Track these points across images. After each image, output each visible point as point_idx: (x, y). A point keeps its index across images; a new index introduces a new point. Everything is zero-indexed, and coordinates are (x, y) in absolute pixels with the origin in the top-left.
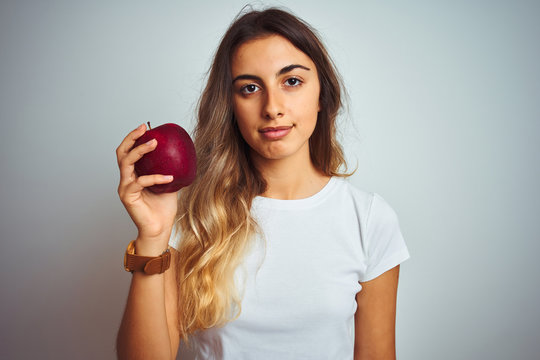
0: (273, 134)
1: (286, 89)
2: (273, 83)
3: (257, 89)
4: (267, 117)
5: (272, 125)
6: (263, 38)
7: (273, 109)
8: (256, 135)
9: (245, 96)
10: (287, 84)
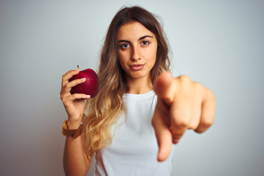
0: (136, 68)
1: (142, 46)
2: (136, 44)
3: (128, 46)
4: (133, 60)
5: (135, 63)
6: (131, 23)
7: (136, 57)
8: (128, 67)
9: (123, 50)
10: (142, 44)
